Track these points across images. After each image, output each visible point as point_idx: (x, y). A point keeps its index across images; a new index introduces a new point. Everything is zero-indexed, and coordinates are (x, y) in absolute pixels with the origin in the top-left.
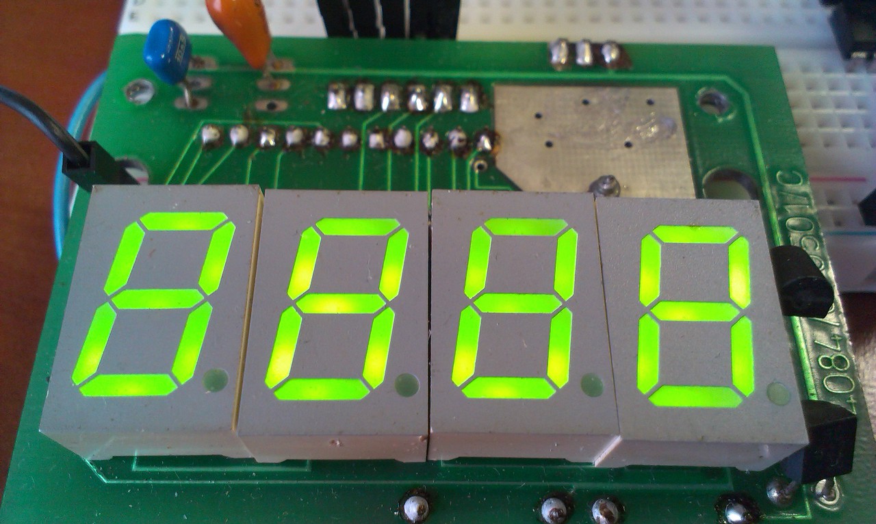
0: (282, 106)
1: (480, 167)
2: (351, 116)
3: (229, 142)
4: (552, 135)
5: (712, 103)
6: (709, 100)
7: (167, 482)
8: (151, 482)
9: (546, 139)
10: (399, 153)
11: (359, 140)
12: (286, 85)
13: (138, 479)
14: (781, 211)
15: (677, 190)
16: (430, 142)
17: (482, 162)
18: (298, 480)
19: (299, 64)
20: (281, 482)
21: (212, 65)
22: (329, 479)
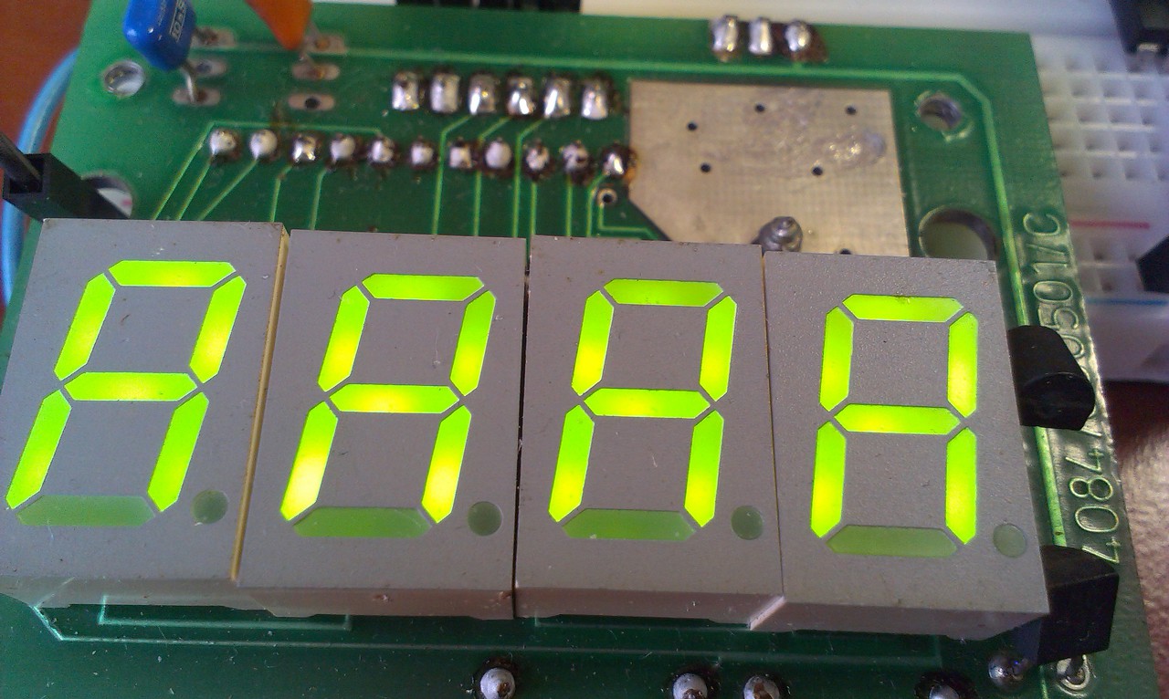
0: (327, 103)
1: (607, 199)
2: (425, 121)
3: (249, 154)
4: (709, 155)
5: (940, 115)
6: (936, 109)
7: (147, 641)
8: (123, 640)
9: (702, 161)
10: (492, 176)
11: (435, 156)
12: (333, 73)
13: (106, 637)
14: (1027, 271)
15: (883, 239)
16: (536, 161)
17: (610, 192)
18: (332, 642)
19: (353, 43)
20: (308, 645)
21: (228, 42)
22: (374, 642)
